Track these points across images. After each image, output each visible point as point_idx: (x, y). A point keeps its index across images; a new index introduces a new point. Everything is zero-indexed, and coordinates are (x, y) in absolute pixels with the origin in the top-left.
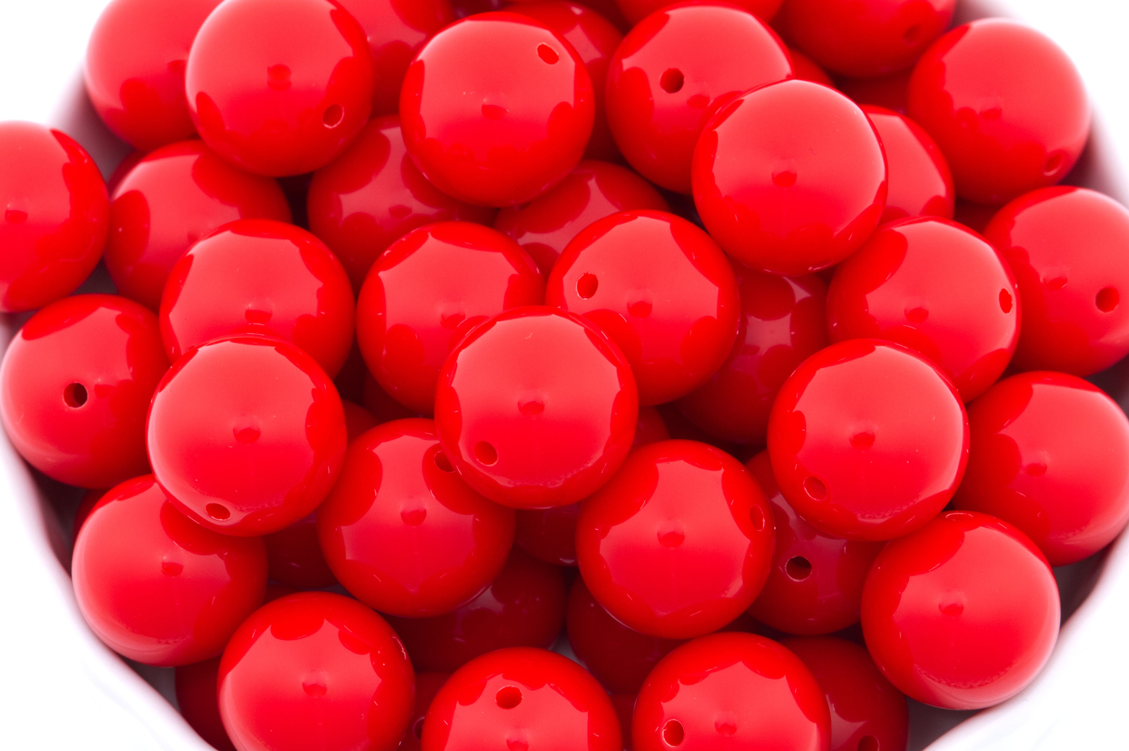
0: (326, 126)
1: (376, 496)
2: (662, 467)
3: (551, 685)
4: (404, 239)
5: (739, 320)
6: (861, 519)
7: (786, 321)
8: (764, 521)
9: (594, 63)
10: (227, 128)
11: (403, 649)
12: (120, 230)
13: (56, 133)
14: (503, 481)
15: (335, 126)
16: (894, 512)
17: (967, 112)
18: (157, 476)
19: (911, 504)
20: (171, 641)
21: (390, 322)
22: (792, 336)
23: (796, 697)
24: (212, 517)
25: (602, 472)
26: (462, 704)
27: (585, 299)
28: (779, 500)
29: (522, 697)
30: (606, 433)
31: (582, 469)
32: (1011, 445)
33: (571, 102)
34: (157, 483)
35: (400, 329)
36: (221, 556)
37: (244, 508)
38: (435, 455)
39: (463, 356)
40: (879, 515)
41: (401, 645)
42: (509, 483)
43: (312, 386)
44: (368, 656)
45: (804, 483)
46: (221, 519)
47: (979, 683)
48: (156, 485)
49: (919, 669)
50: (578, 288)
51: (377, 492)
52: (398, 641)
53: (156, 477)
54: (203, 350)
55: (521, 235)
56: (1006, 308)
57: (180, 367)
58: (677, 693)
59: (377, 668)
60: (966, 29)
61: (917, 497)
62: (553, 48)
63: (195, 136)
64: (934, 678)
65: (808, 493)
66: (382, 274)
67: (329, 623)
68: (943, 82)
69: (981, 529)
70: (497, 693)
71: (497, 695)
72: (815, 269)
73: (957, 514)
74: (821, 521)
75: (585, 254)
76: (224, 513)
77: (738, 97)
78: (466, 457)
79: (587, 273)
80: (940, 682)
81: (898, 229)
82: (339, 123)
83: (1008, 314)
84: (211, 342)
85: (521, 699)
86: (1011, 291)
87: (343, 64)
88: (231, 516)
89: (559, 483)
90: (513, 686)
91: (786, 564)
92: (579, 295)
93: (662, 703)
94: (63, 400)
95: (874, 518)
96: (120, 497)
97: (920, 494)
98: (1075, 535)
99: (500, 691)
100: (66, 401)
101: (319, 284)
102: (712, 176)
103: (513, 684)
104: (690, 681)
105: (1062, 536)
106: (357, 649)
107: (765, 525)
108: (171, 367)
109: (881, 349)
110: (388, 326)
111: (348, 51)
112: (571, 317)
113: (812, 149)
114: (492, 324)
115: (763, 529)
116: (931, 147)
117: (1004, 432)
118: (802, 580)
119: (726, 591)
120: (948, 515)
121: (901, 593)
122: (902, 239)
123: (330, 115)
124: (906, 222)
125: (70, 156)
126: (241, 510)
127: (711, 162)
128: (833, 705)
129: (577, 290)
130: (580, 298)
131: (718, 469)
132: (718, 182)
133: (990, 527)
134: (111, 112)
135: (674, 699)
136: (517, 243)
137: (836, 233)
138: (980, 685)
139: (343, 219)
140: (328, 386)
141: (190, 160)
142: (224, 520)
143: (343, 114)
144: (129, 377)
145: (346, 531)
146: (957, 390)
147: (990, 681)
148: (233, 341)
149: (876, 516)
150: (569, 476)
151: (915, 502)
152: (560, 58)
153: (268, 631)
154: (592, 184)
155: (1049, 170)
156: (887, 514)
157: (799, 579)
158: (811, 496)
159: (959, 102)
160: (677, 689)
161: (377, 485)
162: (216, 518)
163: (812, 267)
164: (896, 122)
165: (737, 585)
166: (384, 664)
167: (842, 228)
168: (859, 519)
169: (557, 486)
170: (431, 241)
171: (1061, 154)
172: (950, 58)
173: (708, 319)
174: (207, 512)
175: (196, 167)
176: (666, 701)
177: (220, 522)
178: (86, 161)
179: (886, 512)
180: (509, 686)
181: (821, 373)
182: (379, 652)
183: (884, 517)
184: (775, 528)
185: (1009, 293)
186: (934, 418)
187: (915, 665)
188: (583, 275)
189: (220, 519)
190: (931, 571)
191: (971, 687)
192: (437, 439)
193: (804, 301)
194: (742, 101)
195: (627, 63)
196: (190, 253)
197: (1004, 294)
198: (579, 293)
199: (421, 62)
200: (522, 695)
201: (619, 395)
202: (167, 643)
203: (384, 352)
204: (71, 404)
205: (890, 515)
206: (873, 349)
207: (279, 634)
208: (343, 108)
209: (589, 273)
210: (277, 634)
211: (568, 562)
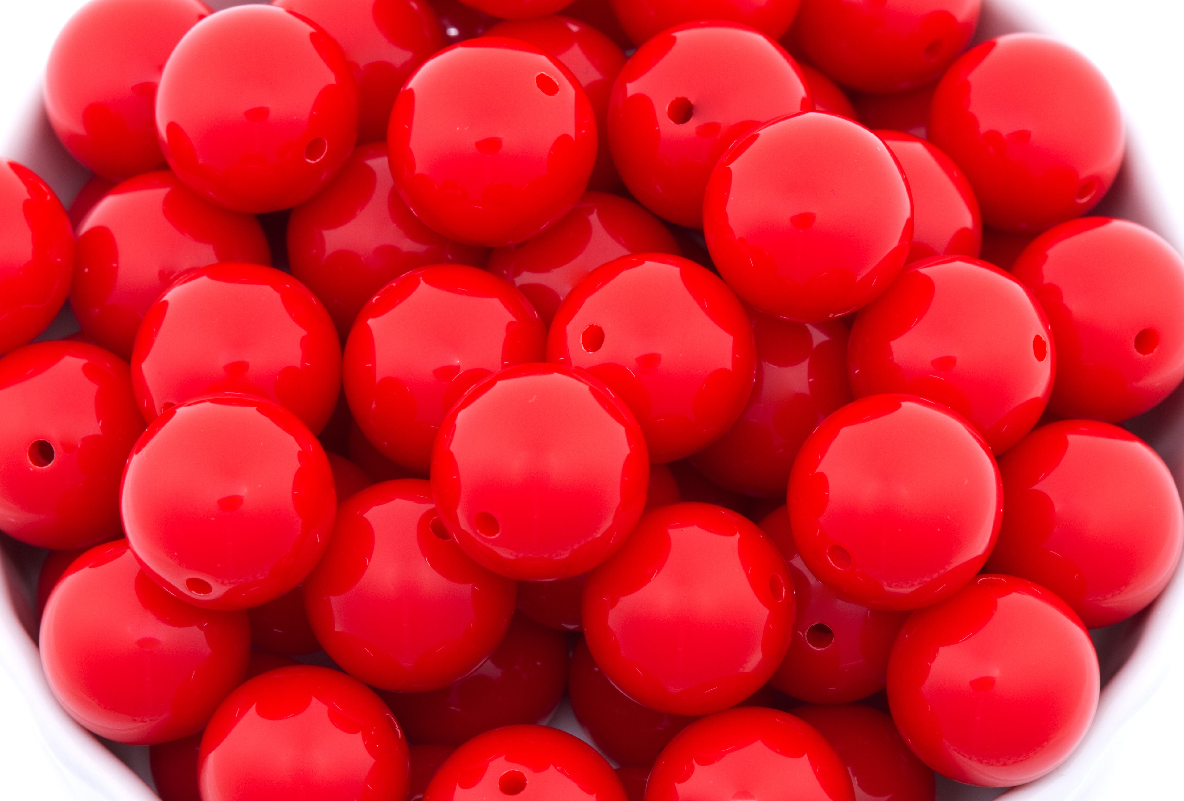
0: (309, 161)
1: (368, 565)
2: (674, 533)
3: (558, 768)
4: (394, 285)
5: (755, 372)
6: (887, 588)
7: (803, 367)
8: (784, 590)
9: (594, 85)
10: (201, 161)
11: (397, 726)
12: (86, 270)
13: (14, 166)
14: (504, 553)
15: (318, 160)
16: (923, 580)
17: (994, 135)
18: (131, 544)
19: (942, 571)
20: (146, 719)
21: (380, 375)
22: (809, 383)
23: (819, 776)
24: (193, 592)
25: (612, 542)
26: (463, 787)
27: (591, 353)
28: (798, 562)
29: (527, 782)
30: (615, 499)
31: (590, 539)
32: (1045, 501)
33: (572, 133)
34: (130, 549)
35: (391, 382)
36: (201, 627)
37: (226, 582)
38: (431, 521)
39: (462, 416)
40: (907, 583)
41: (395, 722)
42: (511, 554)
43: (299, 449)
44: (359, 735)
45: (827, 551)
46: (203, 593)
47: (1013, 760)
48: (129, 551)
49: (947, 744)
50: (583, 341)
51: (369, 562)
52: (392, 718)
53: (129, 544)
54: (182, 411)
55: (518, 274)
56: (1040, 356)
57: (158, 428)
58: (692, 774)
59: (369, 748)
60: (993, 45)
61: (949, 563)
62: (552, 77)
63: (163, 166)
64: (965, 755)
65: (831, 562)
66: (371, 322)
67: (319, 702)
68: (968, 102)
69: (1014, 595)
70: (499, 778)
71: (500, 780)
72: (836, 316)
73: (989, 578)
74: (845, 591)
75: (590, 302)
76: (207, 588)
77: (754, 130)
78: (464, 525)
79: (593, 325)
80: (971, 759)
81: (923, 271)
82: (322, 157)
83: (1042, 362)
84: (189, 403)
85: (526, 784)
86: (1045, 337)
87: (326, 92)
88: (213, 591)
89: (565, 555)
90: (516, 770)
91: (807, 631)
92: (584, 348)
93: (676, 784)
94: (28, 458)
95: (902, 587)
96: (91, 564)
97: (951, 561)
98: (1113, 596)
99: (503, 775)
100: (31, 460)
101: (304, 333)
102: (725, 216)
103: (517, 768)
104: (705, 762)
105: (1099, 598)
106: (348, 728)
107: (785, 595)
108: (147, 430)
109: (908, 406)
110: (379, 377)
111: (331, 78)
112: (576, 375)
113: (833, 191)
114: (492, 384)
115: (783, 599)
116: (955, 174)
117: (1037, 487)
118: (824, 649)
119: (745, 665)
120: (980, 580)
121: (931, 664)
122: (928, 282)
123: (313, 150)
124: (932, 264)
125: (29, 192)
126: (223, 583)
127: (725, 200)
128: (856, 778)
129: (581, 342)
130: (585, 352)
131: (733, 534)
132: (732, 222)
133: (1025, 594)
134: (73, 138)
135: (688, 782)
136: (513, 283)
137: (859, 278)
138: (1014, 762)
139: (326, 256)
140: (314, 446)
141: (161, 193)
142: (205, 595)
143: (327, 147)
144: (99, 432)
145: (336, 602)
146: (990, 447)
147: (1025, 758)
148: (212, 401)
149: (903, 585)
150: (576, 547)
151: (946, 569)
152: (560, 88)
153: (253, 710)
154: (594, 218)
155: (1082, 198)
156: (915, 583)
157: (821, 648)
158: (834, 565)
159: (986, 124)
160: (692, 770)
161: (369, 552)
162: (196, 592)
163: (833, 314)
164: (918, 148)
165: (756, 658)
166: (378, 746)
167: (864, 273)
168: (884, 588)
169: (563, 557)
170: (423, 287)
171: (1095, 180)
172: (975, 77)
173: (722, 371)
174: (187, 586)
175: (167, 202)
176: (680, 782)
177: (202, 596)
178: (49, 198)
179: (915, 580)
180: (512, 770)
181: (846, 432)
182: (372, 732)
183: (912, 585)
184: (795, 593)
185: (1043, 339)
186: (967, 481)
187: (944, 740)
188: (588, 327)
189: (200, 593)
190: (962, 641)
191: (1005, 764)
192: (432, 503)
193: (822, 345)
194: (758, 135)
195: (632, 88)
196: (164, 299)
197: (1038, 341)
198: (583, 346)
199: (411, 91)
200: (527, 780)
201: (629, 457)
202: (142, 721)
203: (374, 406)
204: (36, 463)
205: (919, 584)
206: (899, 406)
207: (264, 713)
208: (326, 142)
209: (595, 325)
210: (263, 713)
211: (571, 627)
